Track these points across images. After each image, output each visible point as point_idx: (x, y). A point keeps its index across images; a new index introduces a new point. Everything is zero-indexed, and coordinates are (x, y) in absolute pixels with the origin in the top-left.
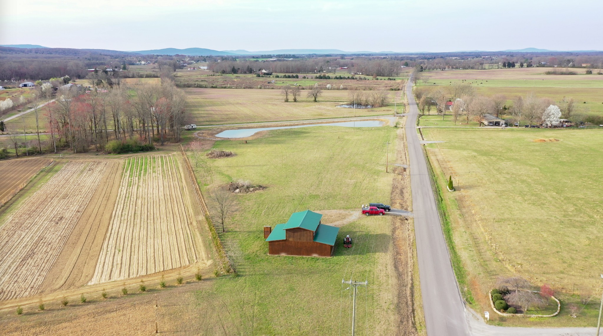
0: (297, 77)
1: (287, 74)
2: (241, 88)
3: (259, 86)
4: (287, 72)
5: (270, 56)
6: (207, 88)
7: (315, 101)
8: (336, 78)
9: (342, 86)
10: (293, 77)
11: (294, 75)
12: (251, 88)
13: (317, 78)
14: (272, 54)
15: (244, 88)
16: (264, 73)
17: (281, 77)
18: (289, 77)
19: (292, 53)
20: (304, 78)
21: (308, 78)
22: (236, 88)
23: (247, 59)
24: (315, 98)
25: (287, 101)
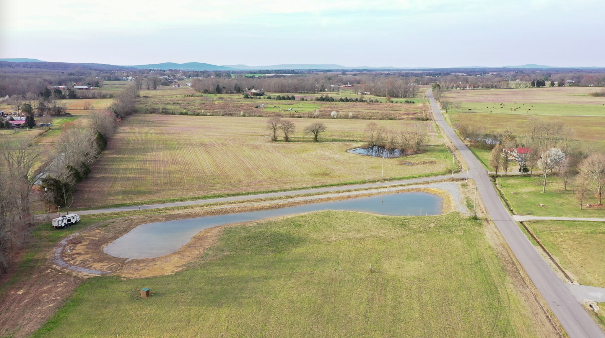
0: (293, 98)
1: (281, 95)
2: (219, 115)
3: (242, 113)
4: (282, 92)
5: (268, 72)
6: (174, 114)
7: (316, 140)
8: (342, 100)
9: (351, 114)
10: (289, 98)
11: (290, 95)
12: (231, 115)
13: (317, 100)
14: (270, 69)
15: (223, 115)
16: (254, 93)
17: (274, 99)
18: (284, 98)
19: (291, 68)
20: (302, 99)
21: (306, 100)
22: (213, 115)
23: (243, 75)
24: (316, 136)
25: (275, 140)
